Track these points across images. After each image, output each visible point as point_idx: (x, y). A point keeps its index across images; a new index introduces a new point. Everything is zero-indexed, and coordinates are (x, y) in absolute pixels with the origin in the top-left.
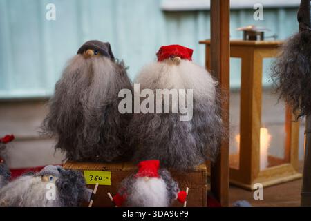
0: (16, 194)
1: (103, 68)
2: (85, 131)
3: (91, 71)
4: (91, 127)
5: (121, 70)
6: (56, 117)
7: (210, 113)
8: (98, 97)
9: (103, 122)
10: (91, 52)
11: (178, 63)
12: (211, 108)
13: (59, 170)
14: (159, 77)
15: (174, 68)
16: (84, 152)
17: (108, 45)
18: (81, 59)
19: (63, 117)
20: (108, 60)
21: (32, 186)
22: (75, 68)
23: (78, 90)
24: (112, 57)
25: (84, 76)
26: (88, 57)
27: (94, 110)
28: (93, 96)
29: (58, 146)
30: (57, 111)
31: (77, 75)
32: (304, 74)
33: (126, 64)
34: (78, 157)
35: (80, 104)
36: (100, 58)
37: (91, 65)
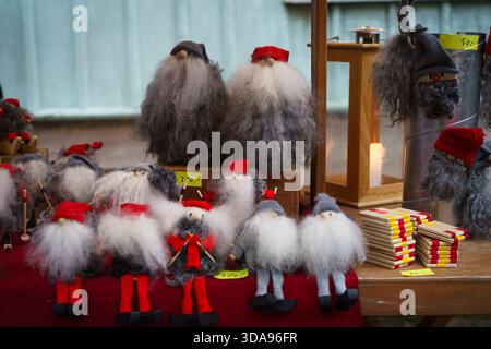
0: (110, 187)
1: (196, 69)
2: (177, 133)
3: (184, 72)
4: (184, 129)
5: (215, 72)
6: (148, 119)
7: (304, 116)
8: (190, 98)
9: (195, 124)
10: (184, 53)
11: (271, 65)
12: (305, 111)
13: (151, 167)
14: (252, 78)
15: (267, 69)
16: (175, 154)
17: (203, 47)
18: (174, 60)
19: (155, 118)
20: (201, 62)
21: (125, 179)
22: (167, 69)
23: (170, 91)
24: (206, 59)
25: (177, 77)
26: (181, 58)
27: (186, 112)
28: (185, 97)
29: (150, 150)
30: (149, 113)
31: (169, 76)
32: (400, 77)
33: (221, 67)
34: (170, 159)
35: (173, 105)
36: (194, 60)
37: (184, 66)
